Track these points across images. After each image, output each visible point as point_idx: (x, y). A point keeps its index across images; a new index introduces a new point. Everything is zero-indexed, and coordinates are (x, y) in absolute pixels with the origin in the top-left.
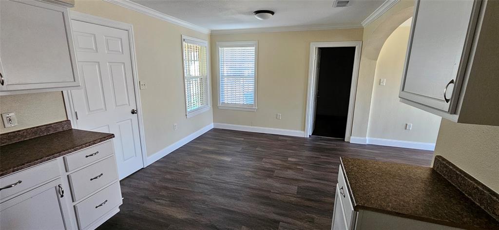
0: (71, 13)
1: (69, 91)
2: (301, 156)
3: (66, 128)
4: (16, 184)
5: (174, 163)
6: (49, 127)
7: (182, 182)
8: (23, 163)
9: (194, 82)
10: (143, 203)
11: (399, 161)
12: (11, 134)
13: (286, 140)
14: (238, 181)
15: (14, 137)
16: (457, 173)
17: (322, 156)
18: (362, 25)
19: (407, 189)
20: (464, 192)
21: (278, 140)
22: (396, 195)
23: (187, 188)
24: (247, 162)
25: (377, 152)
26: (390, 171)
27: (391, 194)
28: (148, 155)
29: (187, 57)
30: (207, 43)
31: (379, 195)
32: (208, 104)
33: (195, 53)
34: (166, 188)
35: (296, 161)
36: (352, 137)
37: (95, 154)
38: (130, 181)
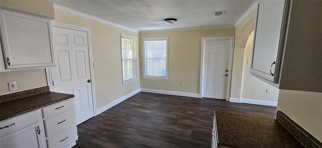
0: (52, 23)
1: (50, 69)
2: (196, 110)
3: (46, 91)
4: (11, 125)
5: (113, 114)
6: (36, 90)
7: (117, 126)
8: (17, 112)
9: (128, 62)
10: (91, 139)
11: (262, 114)
12: (13, 94)
13: (187, 100)
14: (154, 126)
15: (15, 96)
16: (290, 123)
17: (210, 110)
18: (234, 26)
19: (255, 133)
20: (294, 136)
21: (181, 100)
22: (246, 137)
23: (120, 130)
24: (160, 114)
25: (248, 108)
26: (246, 120)
27: (243, 136)
28: (97, 109)
29: (124, 47)
30: (137, 39)
31: (235, 136)
32: (137, 76)
33: (130, 45)
34: (106, 130)
35: (192, 114)
36: (230, 98)
37: (62, 107)
38: (85, 125)
